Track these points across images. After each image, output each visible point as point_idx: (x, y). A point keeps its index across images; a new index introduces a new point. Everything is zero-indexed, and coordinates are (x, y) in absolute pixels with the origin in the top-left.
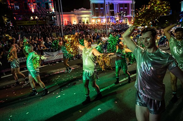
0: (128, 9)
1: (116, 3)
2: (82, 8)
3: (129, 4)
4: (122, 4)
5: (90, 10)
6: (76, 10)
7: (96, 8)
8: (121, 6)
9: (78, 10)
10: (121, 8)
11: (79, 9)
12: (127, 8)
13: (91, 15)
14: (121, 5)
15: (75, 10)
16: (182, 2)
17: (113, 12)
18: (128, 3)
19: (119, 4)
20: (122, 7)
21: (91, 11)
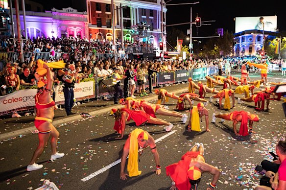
0: (155, 19)
1: (135, 8)
2: (70, 8)
3: (156, 11)
4: (145, 9)
5: (85, 12)
6: (57, 10)
7: (97, 12)
8: (143, 14)
9: (61, 11)
10: (143, 17)
11: (62, 9)
12: (152, 18)
13: (88, 22)
14: (143, 11)
15: (54, 9)
16: (236, 18)
17: (129, 21)
18: (155, 9)
19: (139, 8)
20: (145, 15)
21: (87, 16)
